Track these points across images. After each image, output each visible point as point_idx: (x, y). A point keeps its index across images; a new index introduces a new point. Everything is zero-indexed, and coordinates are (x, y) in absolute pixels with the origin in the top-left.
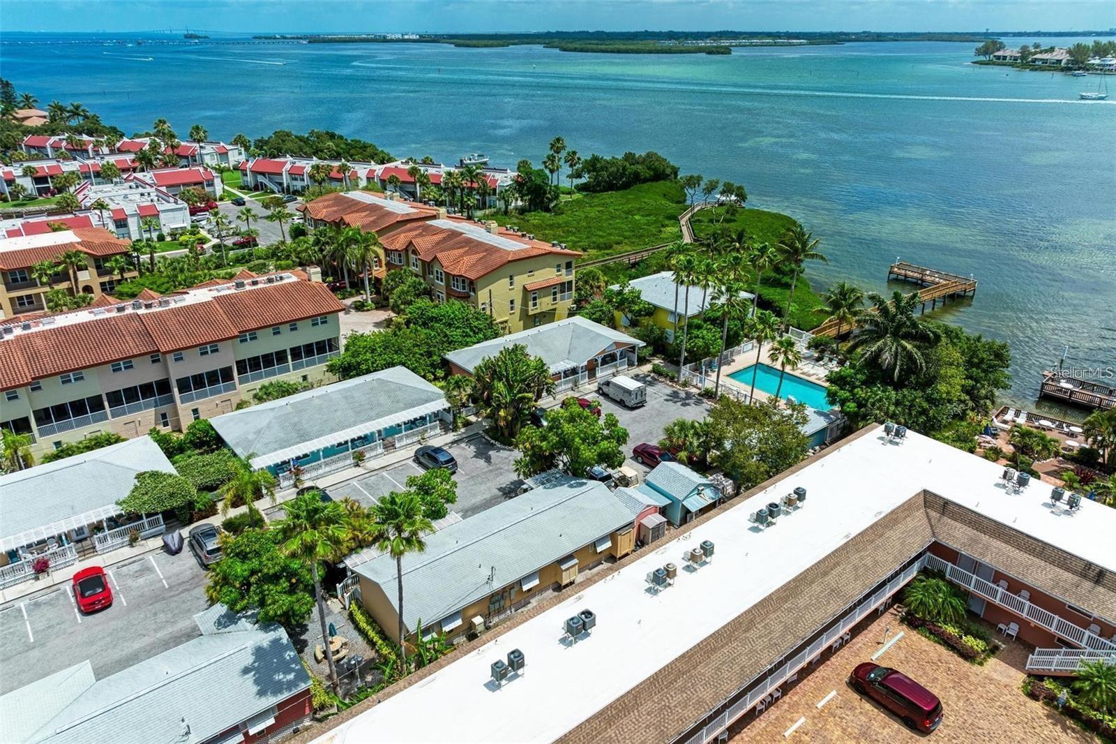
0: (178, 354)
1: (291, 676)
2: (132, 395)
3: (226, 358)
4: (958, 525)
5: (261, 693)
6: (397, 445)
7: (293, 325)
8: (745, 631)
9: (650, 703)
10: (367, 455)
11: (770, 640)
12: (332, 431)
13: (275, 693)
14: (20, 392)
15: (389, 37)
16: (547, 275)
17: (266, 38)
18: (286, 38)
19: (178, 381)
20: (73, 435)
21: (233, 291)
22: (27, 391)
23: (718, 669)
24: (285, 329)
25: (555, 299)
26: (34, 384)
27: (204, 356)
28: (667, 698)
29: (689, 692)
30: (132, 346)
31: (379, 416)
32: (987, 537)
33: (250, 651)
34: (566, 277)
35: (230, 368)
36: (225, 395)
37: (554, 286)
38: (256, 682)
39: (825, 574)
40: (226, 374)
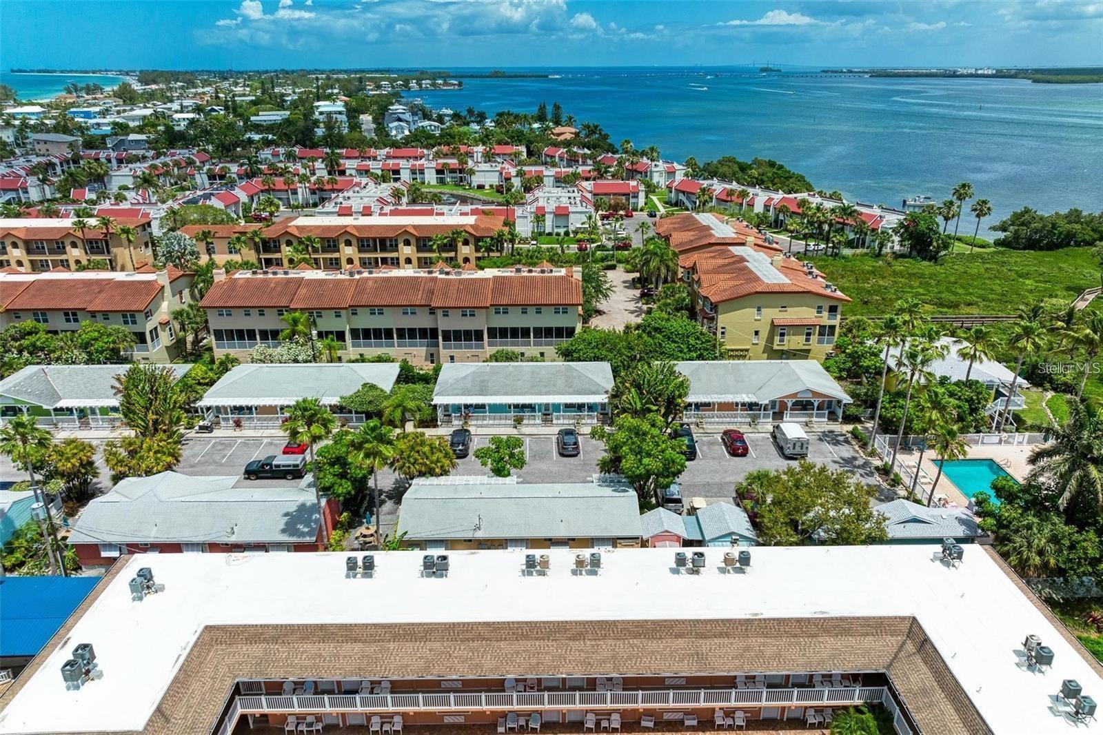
0: (446, 311)
1: (306, 530)
2: (412, 333)
3: (479, 323)
4: (924, 669)
5: (283, 531)
6: (554, 422)
7: (539, 308)
8: (570, 639)
9: (439, 644)
10: (525, 422)
11: (587, 658)
12: (506, 394)
13: (291, 535)
14: (343, 313)
15: (961, 71)
16: (805, 314)
17: (832, 72)
18: (851, 72)
19: (442, 331)
20: (371, 352)
21: (513, 274)
22: (348, 313)
23: (517, 653)
24: (532, 310)
25: (807, 340)
26: (354, 309)
27: (464, 318)
28: (455, 649)
29: (476, 654)
30: (418, 299)
31: (547, 393)
32: (943, 695)
33: (298, 503)
34: (825, 319)
35: (482, 331)
36: (474, 350)
37: (810, 327)
38: (286, 524)
39: (703, 636)
40: (478, 335)
